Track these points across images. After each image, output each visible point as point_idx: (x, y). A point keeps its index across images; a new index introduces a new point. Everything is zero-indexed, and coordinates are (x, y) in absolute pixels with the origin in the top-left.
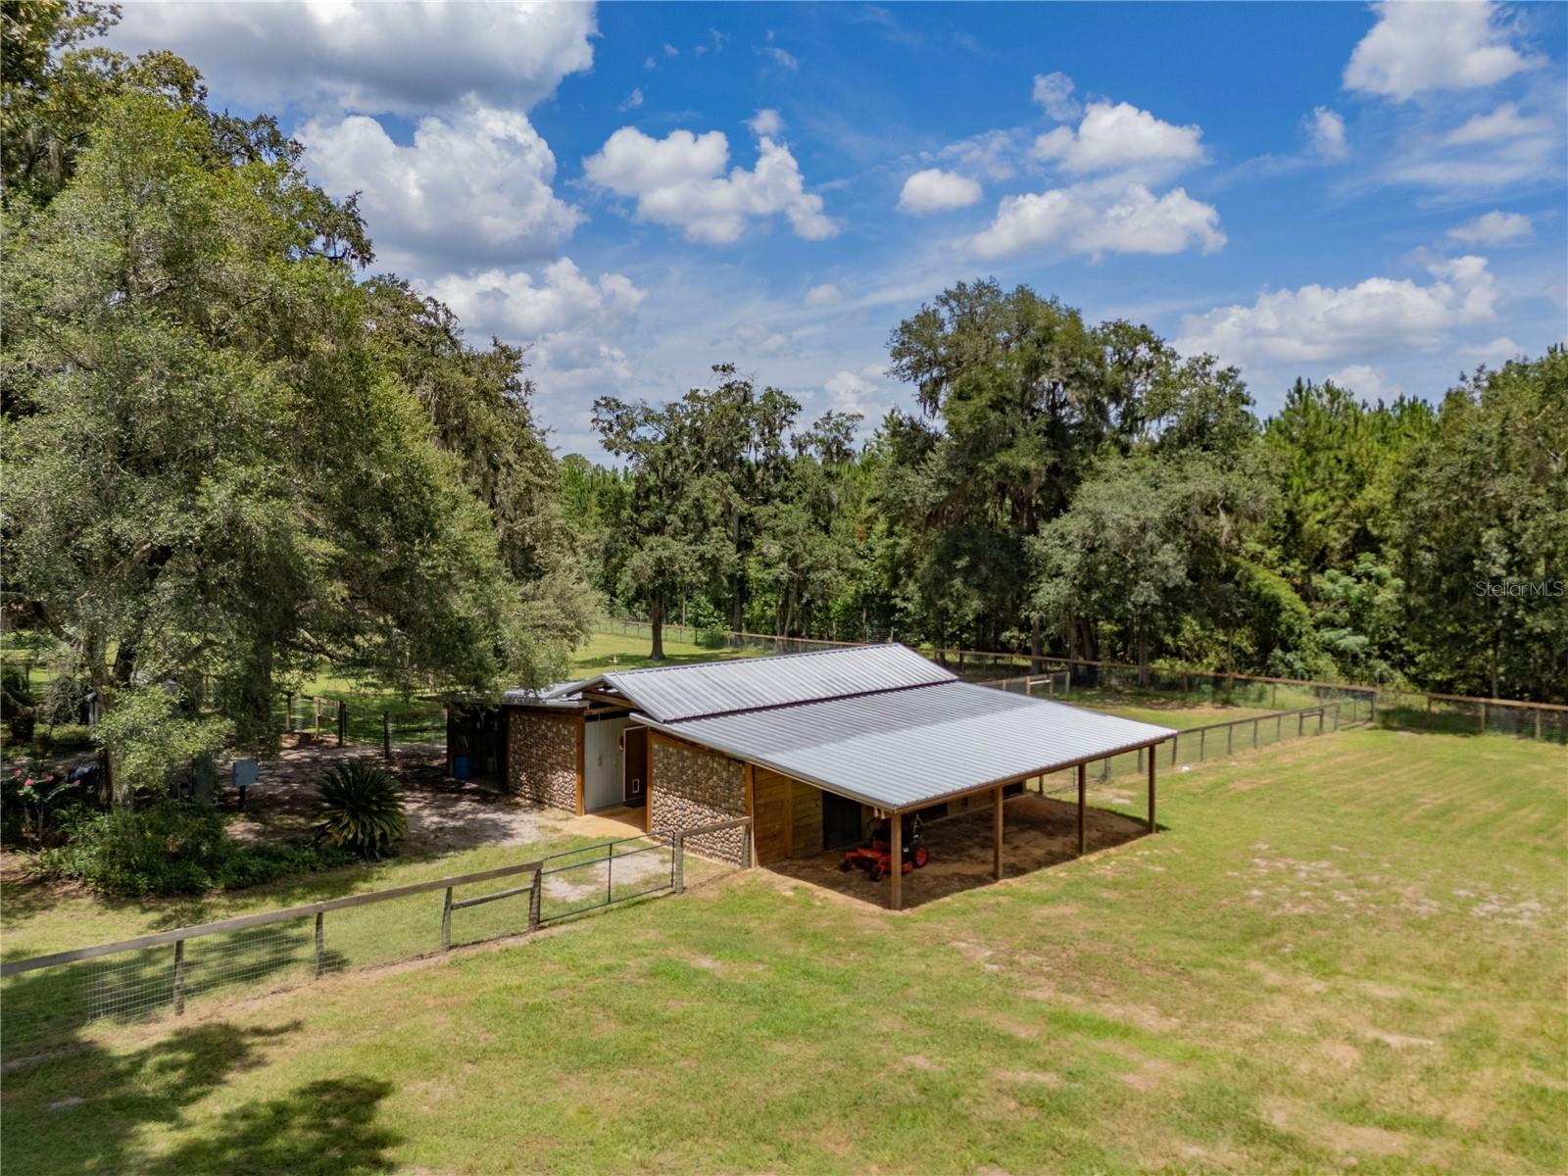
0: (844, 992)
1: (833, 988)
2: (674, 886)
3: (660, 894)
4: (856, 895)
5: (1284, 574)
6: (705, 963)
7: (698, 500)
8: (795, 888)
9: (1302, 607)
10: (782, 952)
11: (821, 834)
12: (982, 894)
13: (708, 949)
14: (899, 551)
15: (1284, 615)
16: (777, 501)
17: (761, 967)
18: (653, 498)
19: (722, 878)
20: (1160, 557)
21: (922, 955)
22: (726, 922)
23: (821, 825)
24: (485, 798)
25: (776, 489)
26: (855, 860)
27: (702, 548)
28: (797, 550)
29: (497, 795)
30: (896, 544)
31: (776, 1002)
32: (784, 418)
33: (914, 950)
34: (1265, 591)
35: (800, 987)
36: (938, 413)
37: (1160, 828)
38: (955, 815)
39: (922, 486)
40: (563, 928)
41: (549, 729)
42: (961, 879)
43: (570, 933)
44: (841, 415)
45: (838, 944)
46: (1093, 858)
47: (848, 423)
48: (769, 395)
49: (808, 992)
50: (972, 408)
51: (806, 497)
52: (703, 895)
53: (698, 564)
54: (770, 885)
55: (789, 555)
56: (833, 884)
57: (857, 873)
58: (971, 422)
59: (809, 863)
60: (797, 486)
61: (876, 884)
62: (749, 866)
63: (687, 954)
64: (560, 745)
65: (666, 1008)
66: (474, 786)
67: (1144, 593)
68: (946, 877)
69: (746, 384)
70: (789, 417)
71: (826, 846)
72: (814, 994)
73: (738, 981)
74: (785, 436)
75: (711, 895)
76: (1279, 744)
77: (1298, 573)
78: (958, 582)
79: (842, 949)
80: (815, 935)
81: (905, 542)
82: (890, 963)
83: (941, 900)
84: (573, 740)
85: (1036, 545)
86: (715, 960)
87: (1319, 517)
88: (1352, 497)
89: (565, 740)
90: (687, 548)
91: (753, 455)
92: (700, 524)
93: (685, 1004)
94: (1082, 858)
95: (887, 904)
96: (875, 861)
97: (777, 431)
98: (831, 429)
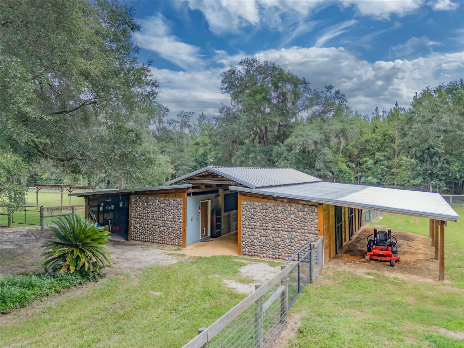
23: (335, 241)
42: (425, 261)
44: (187, 112)
47: (189, 115)
62: (323, 264)
68: (419, 261)
70: (166, 113)
71: (336, 252)
74: (165, 120)
97: (162, 118)
98: (184, 117)
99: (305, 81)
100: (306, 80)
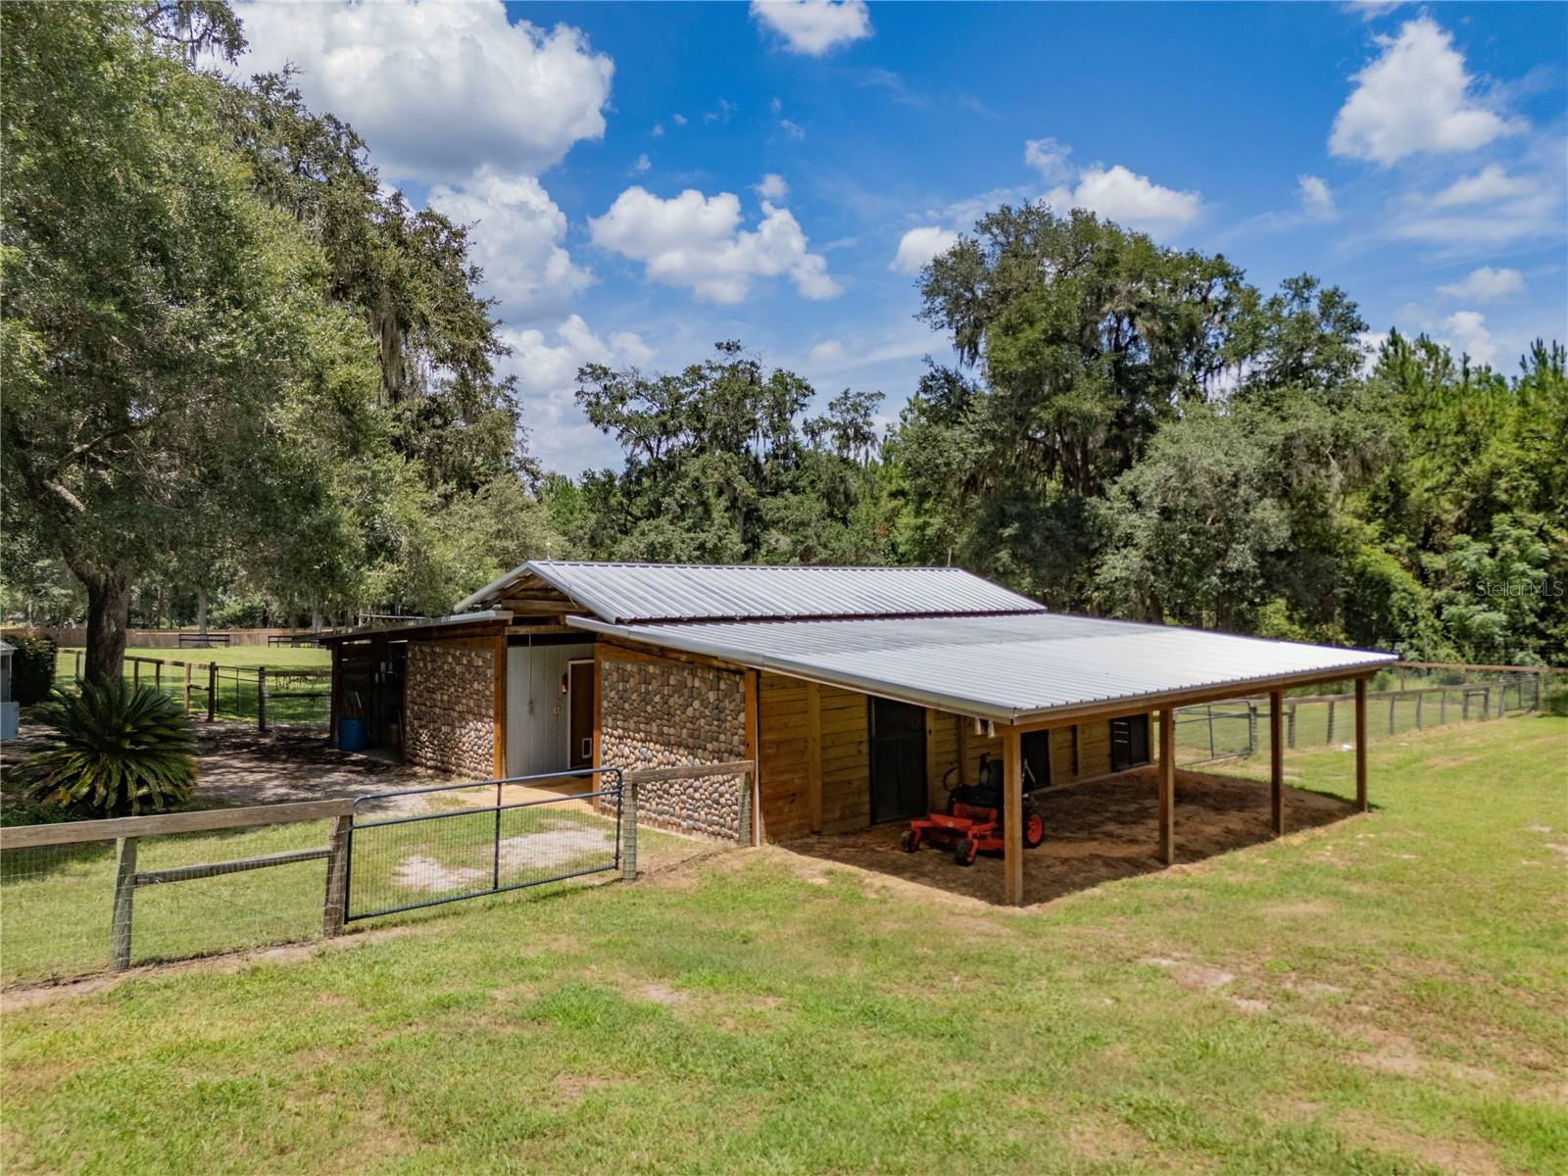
0: (960, 1056)
1: (935, 1046)
2: (620, 867)
3: (595, 880)
4: (935, 883)
5: (1388, 551)
6: (657, 993)
7: (697, 479)
8: (829, 873)
9: (1416, 587)
10: (814, 972)
11: (866, 798)
12: (1153, 885)
13: (666, 967)
14: (929, 532)
15: (1395, 596)
16: (787, 493)
17: (771, 1002)
18: (646, 482)
19: (705, 858)
20: (1257, 514)
21: (1096, 981)
22: (708, 923)
23: (866, 784)
24: (371, 769)
25: (786, 478)
26: (926, 834)
27: (703, 536)
28: (810, 542)
29: (388, 766)
30: (926, 524)
31: (808, 1079)
32: (796, 401)
33: (1076, 972)
34: (1369, 569)
35: (860, 1045)
36: (978, 361)
37: (1372, 807)
38: (1060, 787)
39: (961, 445)
40: (398, 931)
41: (458, 660)
42: (1108, 863)
43: (404, 939)
44: (860, 394)
45: (922, 960)
46: (1297, 839)
47: (867, 404)
48: (779, 378)
49: (879, 1055)
50: (1021, 343)
51: (820, 486)
52: (670, 884)
53: (697, 553)
54: (787, 868)
55: (800, 548)
56: (896, 870)
57: (929, 855)
58: (1021, 358)
59: (851, 840)
60: (811, 475)
61: (966, 870)
62: (752, 843)
63: (621, 976)
64: (471, 683)
65: (541, 1096)
66: (361, 756)
67: (1241, 557)
68: (1081, 860)
69: (753, 364)
70: (802, 400)
71: (873, 822)
72: (891, 1060)
73: (723, 1031)
74: (797, 421)
75: (685, 883)
76: (1445, 727)
77: (1404, 552)
78: (1004, 555)
79: (934, 970)
80: (875, 944)
81: (937, 522)
82: (1034, 994)
83: (1089, 892)
84: (490, 673)
85: (1103, 508)
86: (678, 988)
87: (1428, 484)
88: (1465, 462)
89: (479, 675)
90: (685, 535)
91: (760, 446)
92: (700, 509)
93: (593, 1083)
94: (1281, 840)
95: (998, 898)
96: (960, 834)
97: (788, 416)
98: (848, 411)
99: (1221, 264)
100: (1226, 260)
